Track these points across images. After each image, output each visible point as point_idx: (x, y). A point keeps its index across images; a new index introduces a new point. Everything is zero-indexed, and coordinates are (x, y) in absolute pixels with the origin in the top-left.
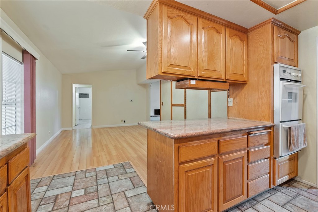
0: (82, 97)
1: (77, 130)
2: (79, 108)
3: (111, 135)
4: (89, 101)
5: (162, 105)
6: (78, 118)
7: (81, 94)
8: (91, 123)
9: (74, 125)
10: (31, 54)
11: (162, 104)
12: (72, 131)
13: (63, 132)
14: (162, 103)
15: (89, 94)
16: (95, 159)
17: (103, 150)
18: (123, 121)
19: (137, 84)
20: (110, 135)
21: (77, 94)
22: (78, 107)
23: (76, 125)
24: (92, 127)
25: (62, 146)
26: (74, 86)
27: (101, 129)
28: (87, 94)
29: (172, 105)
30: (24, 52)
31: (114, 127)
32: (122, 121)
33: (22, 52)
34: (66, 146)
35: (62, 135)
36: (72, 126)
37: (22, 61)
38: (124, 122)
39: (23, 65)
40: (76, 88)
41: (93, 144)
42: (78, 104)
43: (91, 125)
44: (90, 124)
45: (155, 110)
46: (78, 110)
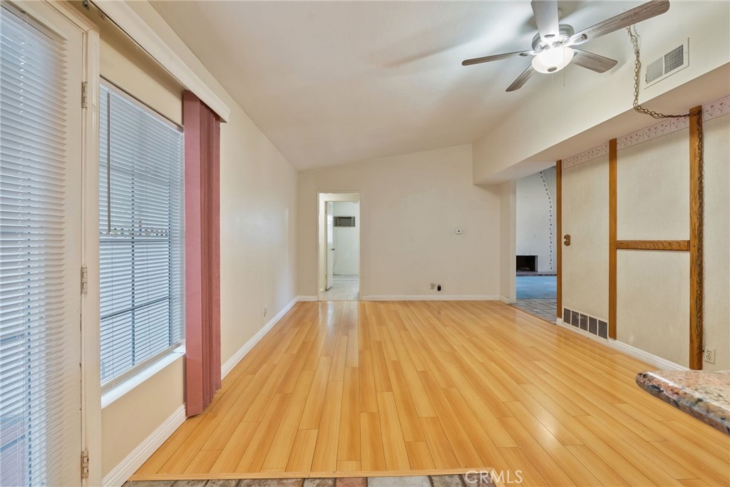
0: (340, 225)
1: (329, 302)
2: (333, 249)
3: (407, 326)
4: (353, 233)
5: (568, 243)
6: (330, 272)
7: (340, 218)
8: (358, 285)
9: (322, 289)
10: (202, 103)
11: (564, 240)
12: (318, 305)
13: (300, 305)
14: (568, 237)
15: (354, 218)
16: (364, 420)
17: (390, 389)
18: (436, 288)
19: (476, 185)
20: (406, 330)
21: (330, 219)
22: (330, 247)
23: (326, 290)
24: (359, 299)
25: (287, 349)
26: (323, 198)
27: (382, 306)
28: (350, 218)
29: (616, 245)
30: (187, 96)
31: (411, 302)
32: (433, 286)
33: (180, 96)
34: (295, 352)
35: (296, 312)
36: (316, 293)
37: (179, 122)
38: (439, 288)
39: (183, 134)
40: (326, 202)
41: (361, 352)
42: (330, 240)
43: (358, 290)
44: (355, 289)
45: (517, 257)
46: (331, 253)
